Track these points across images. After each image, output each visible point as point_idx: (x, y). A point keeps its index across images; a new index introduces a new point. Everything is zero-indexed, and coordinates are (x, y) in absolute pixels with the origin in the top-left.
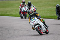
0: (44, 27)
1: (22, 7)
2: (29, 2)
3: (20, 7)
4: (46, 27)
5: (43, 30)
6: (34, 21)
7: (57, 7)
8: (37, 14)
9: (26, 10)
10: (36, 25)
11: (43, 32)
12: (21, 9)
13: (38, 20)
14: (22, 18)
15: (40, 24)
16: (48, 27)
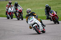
0: (41, 26)
1: (8, 8)
2: (16, 2)
3: (6, 7)
4: (43, 26)
5: (40, 29)
6: (32, 20)
7: (46, 7)
8: (35, 13)
9: (12, 11)
10: (34, 24)
11: (40, 31)
12: (7, 10)
13: (36, 19)
14: (8, 18)
15: (38, 23)
16: (45, 26)
